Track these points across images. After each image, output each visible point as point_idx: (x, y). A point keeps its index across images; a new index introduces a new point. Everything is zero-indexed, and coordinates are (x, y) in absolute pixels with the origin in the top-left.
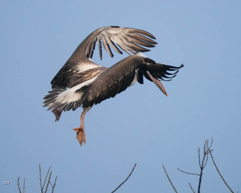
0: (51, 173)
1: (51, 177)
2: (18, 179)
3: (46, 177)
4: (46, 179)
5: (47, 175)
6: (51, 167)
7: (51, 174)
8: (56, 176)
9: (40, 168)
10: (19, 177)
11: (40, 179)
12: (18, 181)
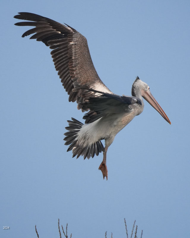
0: (137, 227)
1: (137, 232)
2: (106, 233)
3: (132, 232)
4: (132, 234)
5: (133, 229)
6: (135, 221)
7: (137, 229)
8: (142, 231)
9: (125, 222)
10: (106, 232)
11: (127, 233)
12: (106, 236)
